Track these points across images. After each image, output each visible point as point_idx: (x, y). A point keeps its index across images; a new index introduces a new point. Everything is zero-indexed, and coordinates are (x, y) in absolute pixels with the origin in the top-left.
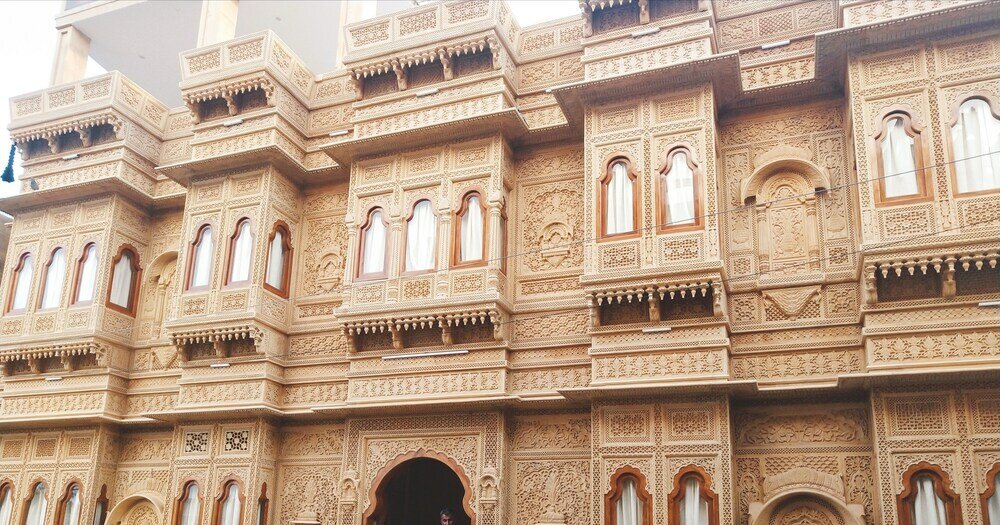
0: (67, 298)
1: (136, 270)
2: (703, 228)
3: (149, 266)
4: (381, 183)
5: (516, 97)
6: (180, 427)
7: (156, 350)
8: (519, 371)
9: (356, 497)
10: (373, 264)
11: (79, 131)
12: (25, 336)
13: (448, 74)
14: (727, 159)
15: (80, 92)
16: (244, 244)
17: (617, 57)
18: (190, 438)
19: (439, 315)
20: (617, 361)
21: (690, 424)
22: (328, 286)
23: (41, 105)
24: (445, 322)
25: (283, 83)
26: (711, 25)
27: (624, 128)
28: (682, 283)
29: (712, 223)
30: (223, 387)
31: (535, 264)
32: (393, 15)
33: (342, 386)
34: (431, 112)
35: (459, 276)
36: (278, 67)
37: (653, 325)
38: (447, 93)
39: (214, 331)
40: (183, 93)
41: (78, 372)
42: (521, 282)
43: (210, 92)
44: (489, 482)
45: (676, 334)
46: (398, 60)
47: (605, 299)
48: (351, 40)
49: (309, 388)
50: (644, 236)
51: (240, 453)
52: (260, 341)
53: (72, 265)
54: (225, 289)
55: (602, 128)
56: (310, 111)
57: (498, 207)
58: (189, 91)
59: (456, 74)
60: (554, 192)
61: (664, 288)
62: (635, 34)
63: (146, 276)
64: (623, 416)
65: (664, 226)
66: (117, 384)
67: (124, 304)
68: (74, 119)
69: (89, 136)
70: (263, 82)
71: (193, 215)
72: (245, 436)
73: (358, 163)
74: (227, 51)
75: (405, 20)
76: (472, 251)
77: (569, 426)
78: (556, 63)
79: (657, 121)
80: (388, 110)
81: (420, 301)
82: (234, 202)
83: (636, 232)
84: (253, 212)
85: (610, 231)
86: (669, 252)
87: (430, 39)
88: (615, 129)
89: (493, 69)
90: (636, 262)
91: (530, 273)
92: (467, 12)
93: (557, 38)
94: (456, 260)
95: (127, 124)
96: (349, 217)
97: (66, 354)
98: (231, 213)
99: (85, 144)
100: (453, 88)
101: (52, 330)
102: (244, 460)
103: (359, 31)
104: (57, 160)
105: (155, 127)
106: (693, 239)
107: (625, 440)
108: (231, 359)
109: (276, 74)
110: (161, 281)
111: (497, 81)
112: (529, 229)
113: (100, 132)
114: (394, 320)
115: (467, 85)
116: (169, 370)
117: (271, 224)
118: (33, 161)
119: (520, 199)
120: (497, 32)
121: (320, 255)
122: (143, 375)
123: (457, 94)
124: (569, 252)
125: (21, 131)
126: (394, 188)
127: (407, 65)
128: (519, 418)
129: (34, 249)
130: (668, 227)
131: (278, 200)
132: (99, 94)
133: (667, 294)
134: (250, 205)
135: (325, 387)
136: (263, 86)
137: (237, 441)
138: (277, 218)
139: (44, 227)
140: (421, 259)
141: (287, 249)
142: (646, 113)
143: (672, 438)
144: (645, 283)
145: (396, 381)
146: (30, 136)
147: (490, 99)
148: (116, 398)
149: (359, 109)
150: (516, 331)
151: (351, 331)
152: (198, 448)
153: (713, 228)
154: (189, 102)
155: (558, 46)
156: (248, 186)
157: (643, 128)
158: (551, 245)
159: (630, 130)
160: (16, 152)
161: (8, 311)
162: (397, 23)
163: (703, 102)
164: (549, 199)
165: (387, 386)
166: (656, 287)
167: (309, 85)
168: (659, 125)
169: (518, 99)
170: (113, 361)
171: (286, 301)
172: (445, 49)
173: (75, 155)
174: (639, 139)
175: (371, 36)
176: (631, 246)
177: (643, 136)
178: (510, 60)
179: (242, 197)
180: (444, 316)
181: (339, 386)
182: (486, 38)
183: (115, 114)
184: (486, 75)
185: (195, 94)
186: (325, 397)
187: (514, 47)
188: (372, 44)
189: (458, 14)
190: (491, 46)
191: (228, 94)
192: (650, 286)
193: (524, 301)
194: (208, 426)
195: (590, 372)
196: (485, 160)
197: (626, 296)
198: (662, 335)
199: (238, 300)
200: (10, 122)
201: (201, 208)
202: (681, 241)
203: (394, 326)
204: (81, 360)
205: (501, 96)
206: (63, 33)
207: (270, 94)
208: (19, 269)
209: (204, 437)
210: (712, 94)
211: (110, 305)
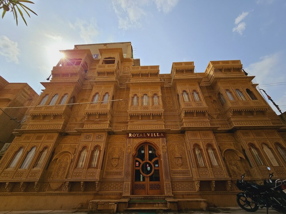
1: (74, 101)
6: (83, 133)
8: (166, 125)
9: (131, 150)
18: (86, 136)
20: (189, 123)
21: (206, 135)
22: (122, 108)
23: (61, 68)
24: (152, 114)
28: (201, 110)
30: (97, 125)
31: (166, 108)
37: (195, 117)
38: (149, 79)
39: (98, 112)
41: (55, 120)
43: (102, 71)
44: (164, 147)
46: (141, 72)
51: (100, 140)
52: (109, 115)
53: (60, 97)
55: (180, 86)
62: (183, 75)
64: (192, 133)
66: (65, 124)
71: (95, 91)
81: (147, 110)
82: (105, 89)
86: (197, 105)
92: (154, 68)
96: (130, 95)
98: (104, 91)
102: (102, 141)
103: (134, 68)
104: (61, 79)
107: (194, 138)
108: (100, 119)
114: (141, 113)
122: (72, 123)
124: (172, 106)
126: (140, 91)
127: (143, 73)
128: (167, 134)
129: (50, 93)
137: (100, 137)
139: (54, 90)
142: (188, 85)
143: (203, 138)
145: (140, 126)
148: (64, 127)
151: (131, 115)
152: (88, 138)
156: (108, 87)
161: (38, 105)
163: (197, 85)
168: (190, 87)
170: (65, 118)
172: (150, 72)
175: (136, 69)
176: (190, 103)
179: (107, 89)
192: (195, 110)
194: (92, 133)
196: (157, 89)
197: (191, 111)
199: (105, 106)
202: (199, 103)
204: (56, 116)
208: (44, 97)
209: (90, 136)
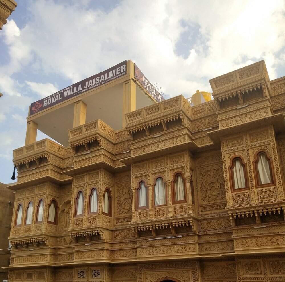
0: (34, 221)
1: (56, 208)
2: (276, 185)
3: (61, 206)
4: (143, 172)
5: (192, 134)
6: (76, 268)
7: (65, 238)
8: (203, 243)
10: (143, 203)
11: (36, 160)
12: (21, 235)
13: (165, 129)
14: (282, 152)
15: (35, 146)
16: (94, 198)
17: (231, 118)
18: (79, 273)
19: (170, 223)
20: (244, 241)
21: (279, 267)
22: (126, 211)
23: (23, 152)
24: (172, 226)
25: (104, 137)
26: (270, 102)
27: (238, 146)
28: (269, 209)
29: (279, 183)
30: (90, 253)
31: (205, 199)
32: (142, 109)
33: (134, 251)
34: (160, 143)
35: (176, 207)
36: (102, 131)
37: (258, 225)
38: (165, 135)
39: (85, 232)
40: (70, 144)
41: (39, 248)
42: (201, 207)
43: (79, 143)
45: (268, 228)
46: (146, 125)
47: (237, 216)
48: (128, 120)
49: (122, 251)
50: (251, 190)
51: (97, 279)
52: (102, 235)
53: (35, 208)
54: (89, 216)
55: (228, 146)
56: (114, 144)
57: (189, 179)
58: (72, 143)
59: (168, 129)
60: (211, 170)
61: (261, 211)
62: (238, 108)
63: (60, 210)
64: (249, 264)
65: (259, 185)
66: (52, 251)
67: (53, 221)
68: (34, 156)
69: (39, 161)
70: (97, 138)
71: (75, 188)
72: (99, 272)
73: (134, 165)
74: (84, 128)
75: (148, 110)
76: (180, 197)
77: (227, 266)
78: (207, 119)
79: (251, 142)
80: (143, 144)
81: (162, 218)
82: (89, 183)
83: (247, 187)
84: (97, 186)
85: (236, 187)
86: (262, 196)
87: (157, 117)
88: (233, 147)
89: (182, 125)
90: (248, 200)
91: (204, 203)
92: (170, 105)
93: (206, 109)
94: (175, 201)
95: (51, 156)
96: (132, 186)
97: (35, 241)
98: (89, 187)
99: (38, 164)
100: (168, 133)
101: (29, 232)
102: (100, 281)
103: (131, 116)
104: (29, 170)
105: (61, 155)
106: (272, 190)
107: (251, 274)
108: (92, 242)
109: (102, 134)
110: (65, 211)
111: (184, 130)
112: (202, 185)
113: (43, 160)
114: (152, 225)
115: (173, 132)
116: (70, 245)
117: (104, 189)
118: (21, 171)
119: (197, 174)
120: (183, 112)
121: (122, 199)
122: (61, 247)
123: (169, 136)
124: (219, 194)
125: (17, 161)
126: (148, 174)
127: (149, 127)
128: (205, 263)
129: (22, 203)
130: (261, 185)
131: (105, 180)
132: (42, 147)
133: (263, 213)
134: (96, 183)
135: (128, 251)
136: (97, 139)
137: (96, 274)
138: (106, 187)
139: (26, 195)
140: (160, 201)
141: (110, 198)
142: (246, 139)
143: (271, 274)
144: (253, 209)
145: (155, 249)
146: (20, 163)
147: (182, 137)
148: (52, 256)
149: (133, 144)
150: (201, 227)
151: (136, 230)
152: (82, 277)
153: (280, 185)
154: (72, 147)
155: (207, 112)
156: (94, 176)
157: (245, 145)
158: (211, 191)
159: (240, 146)
160: (16, 169)
161: (15, 226)
162: (144, 112)
163: (269, 133)
164: (209, 173)
165: (151, 251)
166: (258, 211)
167: (114, 135)
168: (252, 144)
169: (193, 135)
170: (51, 242)
171: (111, 217)
172: (163, 120)
173: (35, 168)
174: (244, 150)
175: (135, 117)
176: (245, 194)
177: (246, 148)
178: (188, 120)
179: (93, 181)
180: (172, 223)
181: (133, 250)
182: (179, 114)
183: (47, 153)
184: (180, 128)
185: (74, 144)
186: (128, 255)
187: (189, 115)
188: (136, 120)
189: (167, 106)
190: (181, 117)
191: (85, 143)
192: (255, 210)
193: (203, 215)
194: (86, 268)
195: (233, 243)
196: (182, 161)
197: (246, 214)
198: (262, 229)
199: (94, 219)
200: (13, 159)
201: (78, 185)
202: (267, 191)
203: (152, 228)
204: (40, 244)
205: (186, 136)
206: (29, 124)
207: (100, 142)
208: (18, 210)
210: (273, 129)
211: (48, 222)
